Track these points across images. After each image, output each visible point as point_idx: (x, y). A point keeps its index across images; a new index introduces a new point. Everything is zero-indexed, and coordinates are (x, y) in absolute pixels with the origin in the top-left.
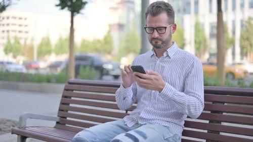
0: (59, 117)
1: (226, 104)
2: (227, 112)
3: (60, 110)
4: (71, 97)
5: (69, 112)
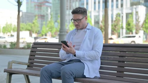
0: (29, 63)
1: (127, 52)
2: (128, 57)
3: (30, 59)
4: (35, 52)
5: (35, 60)
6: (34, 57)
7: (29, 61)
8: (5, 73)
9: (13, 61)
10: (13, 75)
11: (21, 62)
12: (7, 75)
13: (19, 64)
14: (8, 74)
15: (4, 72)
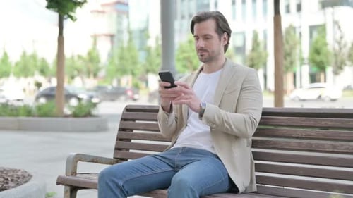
0: (115, 159)
3: (117, 149)
4: (132, 130)
5: (131, 151)
6: (128, 142)
7: (115, 154)
8: (61, 185)
9: (78, 155)
10: (79, 192)
11: (97, 158)
12: (66, 192)
13: (93, 161)
14: (68, 188)
15: (58, 184)
